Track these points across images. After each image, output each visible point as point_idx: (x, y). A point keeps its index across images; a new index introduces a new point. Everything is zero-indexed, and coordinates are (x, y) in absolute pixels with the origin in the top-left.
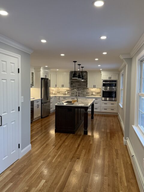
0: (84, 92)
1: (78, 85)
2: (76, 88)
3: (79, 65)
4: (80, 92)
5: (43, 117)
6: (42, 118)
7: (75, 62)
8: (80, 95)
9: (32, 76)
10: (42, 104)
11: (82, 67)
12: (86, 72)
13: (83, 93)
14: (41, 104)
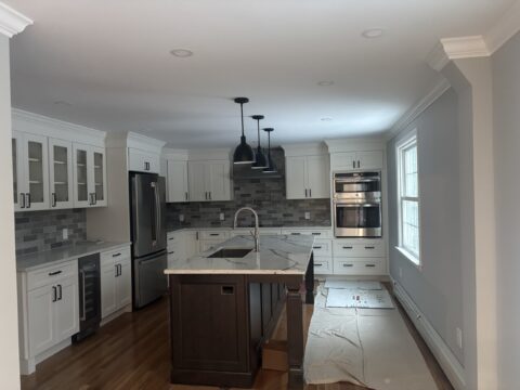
0: (275, 212)
1: (257, 192)
2: (250, 202)
3: (258, 118)
4: (264, 212)
5: (140, 305)
6: (135, 308)
7: (241, 101)
8: (263, 223)
9: (95, 164)
10: (136, 261)
11: (268, 130)
12: (280, 150)
13: (273, 215)
14: (130, 262)
